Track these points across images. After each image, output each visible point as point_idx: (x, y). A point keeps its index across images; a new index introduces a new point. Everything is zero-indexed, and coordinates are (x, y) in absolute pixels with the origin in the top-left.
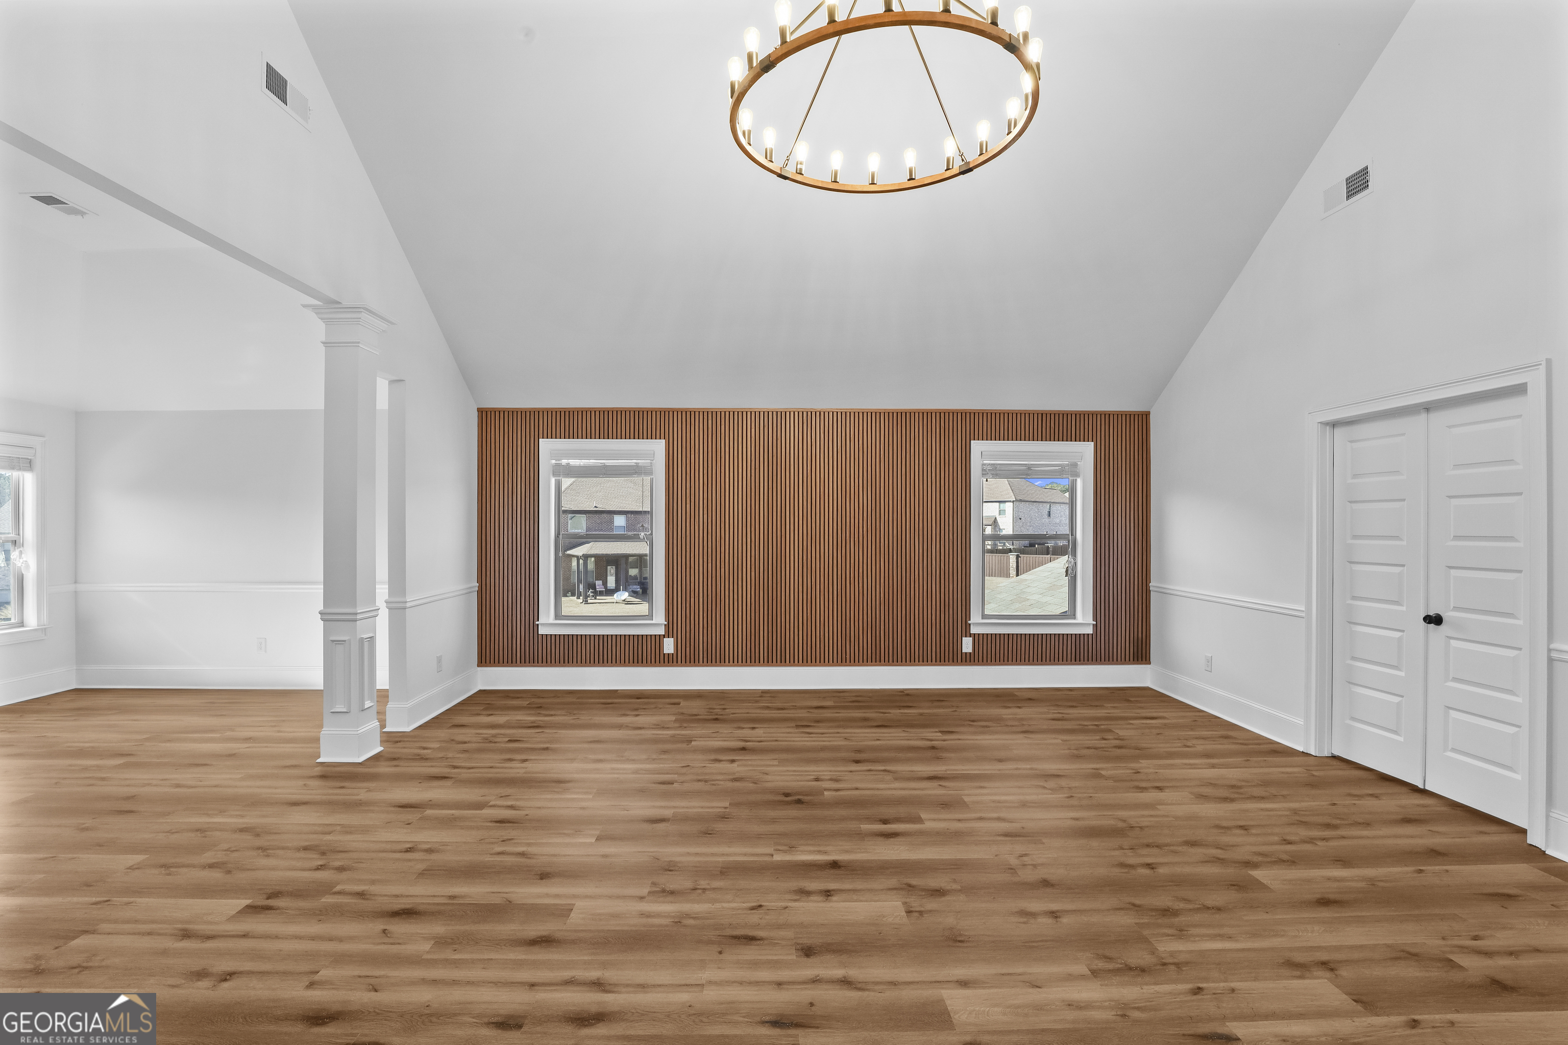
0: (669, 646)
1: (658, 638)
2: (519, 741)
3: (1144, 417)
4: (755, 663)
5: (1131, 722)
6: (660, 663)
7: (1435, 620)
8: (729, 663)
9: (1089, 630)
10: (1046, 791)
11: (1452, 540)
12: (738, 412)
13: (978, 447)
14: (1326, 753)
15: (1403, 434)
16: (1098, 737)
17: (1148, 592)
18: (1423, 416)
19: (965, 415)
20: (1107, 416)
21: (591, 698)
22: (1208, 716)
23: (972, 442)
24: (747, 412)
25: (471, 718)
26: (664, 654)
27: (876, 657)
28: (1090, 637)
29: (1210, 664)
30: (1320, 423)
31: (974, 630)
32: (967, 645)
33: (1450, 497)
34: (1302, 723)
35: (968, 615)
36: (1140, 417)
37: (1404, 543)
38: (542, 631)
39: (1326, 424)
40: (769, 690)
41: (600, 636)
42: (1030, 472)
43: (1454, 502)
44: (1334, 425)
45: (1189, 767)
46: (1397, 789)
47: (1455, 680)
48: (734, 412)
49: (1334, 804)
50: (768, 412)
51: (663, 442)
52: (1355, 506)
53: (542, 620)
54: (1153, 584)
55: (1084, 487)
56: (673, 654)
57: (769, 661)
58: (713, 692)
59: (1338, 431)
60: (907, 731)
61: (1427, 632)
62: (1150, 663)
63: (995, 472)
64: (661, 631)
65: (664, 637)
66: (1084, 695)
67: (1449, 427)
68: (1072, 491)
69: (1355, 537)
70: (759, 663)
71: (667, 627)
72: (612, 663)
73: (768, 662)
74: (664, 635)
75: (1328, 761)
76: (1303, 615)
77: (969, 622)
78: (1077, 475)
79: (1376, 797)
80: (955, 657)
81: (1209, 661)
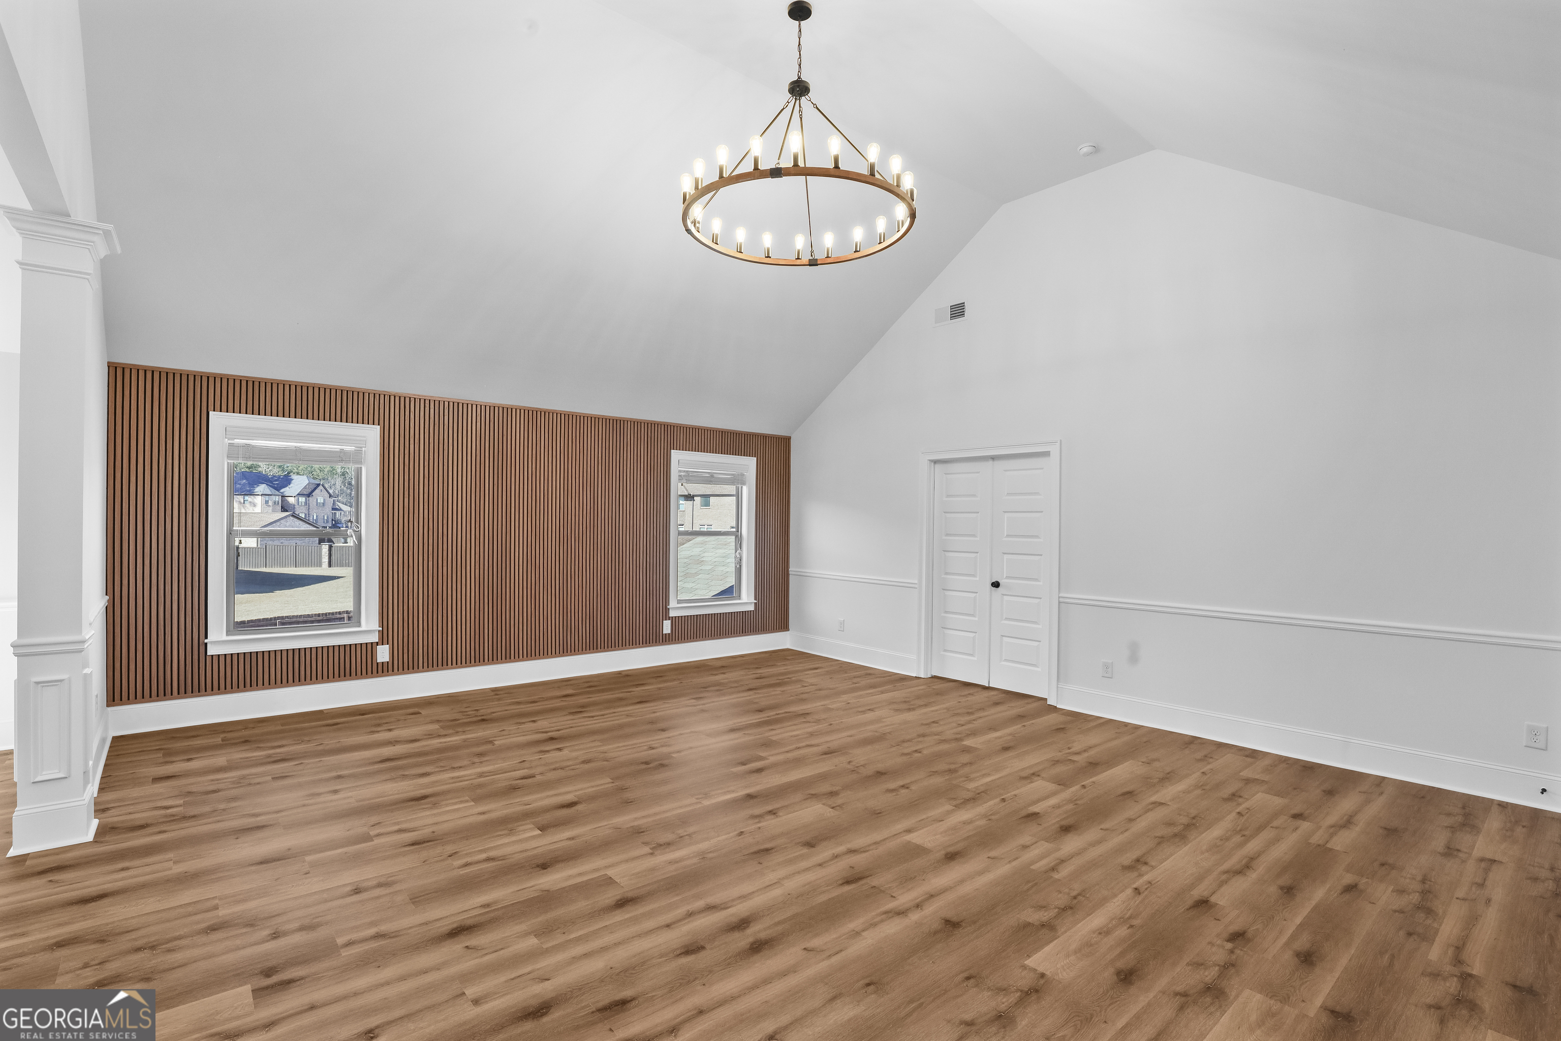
0: (383, 654)
1: (369, 647)
2: (286, 776)
3: (787, 440)
4: (480, 662)
5: (806, 673)
6: (372, 674)
7: (996, 585)
8: (452, 665)
9: (752, 608)
10: (811, 724)
11: (1005, 537)
12: (463, 404)
13: (677, 456)
14: (929, 676)
15: (978, 472)
16: (799, 686)
17: (788, 575)
18: (991, 462)
19: (668, 428)
20: (764, 437)
21: (304, 722)
22: (842, 663)
23: (672, 451)
24: (472, 405)
25: (163, 767)
26: (377, 663)
27: (594, 645)
28: (752, 612)
29: (842, 625)
30: (929, 460)
31: (672, 614)
32: (667, 627)
33: (1005, 512)
34: (915, 658)
35: (667, 602)
36: (785, 439)
37: (978, 539)
38: (211, 651)
39: (931, 461)
40: (496, 688)
41: (295, 651)
42: (712, 479)
43: (1006, 515)
44: (935, 462)
45: (870, 695)
46: (976, 690)
47: (1007, 619)
48: (458, 403)
49: (960, 702)
50: (494, 407)
51: (377, 429)
52: (948, 515)
53: (212, 637)
54: (792, 569)
55: (748, 493)
56: (388, 662)
57: (495, 658)
58: (440, 697)
59: (938, 466)
60: (668, 703)
61: (991, 591)
62: (789, 630)
63: (688, 477)
64: (375, 638)
65: (377, 645)
66: (756, 659)
67: (1005, 471)
68: (738, 496)
69: (947, 535)
70: (484, 661)
71: (381, 633)
72: (311, 680)
73: (493, 660)
74: (377, 643)
75: (931, 680)
76: (916, 586)
77: (668, 607)
78: (744, 483)
79: (972, 695)
80: (655, 638)
81: (842, 623)
